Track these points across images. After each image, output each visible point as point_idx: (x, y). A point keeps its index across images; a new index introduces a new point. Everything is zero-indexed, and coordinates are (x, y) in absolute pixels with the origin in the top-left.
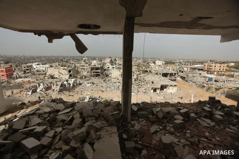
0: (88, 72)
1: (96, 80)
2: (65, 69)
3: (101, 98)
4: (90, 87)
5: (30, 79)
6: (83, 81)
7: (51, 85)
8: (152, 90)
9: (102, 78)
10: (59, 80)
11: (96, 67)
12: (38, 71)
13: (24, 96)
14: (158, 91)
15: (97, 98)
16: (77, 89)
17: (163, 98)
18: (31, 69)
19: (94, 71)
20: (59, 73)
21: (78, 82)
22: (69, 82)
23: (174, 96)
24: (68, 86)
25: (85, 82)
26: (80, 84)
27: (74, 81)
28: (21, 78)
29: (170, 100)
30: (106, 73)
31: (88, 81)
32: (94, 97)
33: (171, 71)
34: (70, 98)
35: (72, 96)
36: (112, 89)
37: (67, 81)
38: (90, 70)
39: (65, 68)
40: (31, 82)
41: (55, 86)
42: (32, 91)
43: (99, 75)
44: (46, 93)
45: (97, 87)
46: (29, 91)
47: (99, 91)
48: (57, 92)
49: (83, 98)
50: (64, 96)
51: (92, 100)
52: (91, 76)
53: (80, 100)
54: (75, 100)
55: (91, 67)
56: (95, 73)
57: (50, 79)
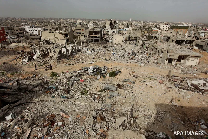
0: (85, 37)
1: (95, 46)
2: (61, 33)
3: (106, 68)
4: (91, 54)
5: (24, 44)
6: (81, 46)
7: (48, 52)
8: (166, 60)
9: (102, 44)
10: (56, 46)
11: (94, 31)
12: (31, 35)
13: (20, 64)
14: (174, 63)
15: (102, 68)
16: (76, 57)
17: (180, 72)
18: (24, 32)
19: (93, 36)
20: (55, 37)
21: (77, 49)
22: (67, 48)
23: (195, 69)
24: (66, 52)
25: (84, 48)
26: (79, 51)
27: (72, 48)
28: (14, 42)
29: (191, 75)
30: (105, 38)
31: (87, 48)
32: (98, 67)
33: (186, 38)
34: (70, 68)
35: (73, 64)
36: (117, 58)
37: (65, 47)
38: (88, 34)
39: (61, 31)
40: (26, 47)
41: (53, 53)
42: (28, 58)
43: (98, 40)
44: (43, 61)
45: (98, 54)
46: (25, 58)
47: (101, 59)
48: (56, 59)
49: (85, 68)
50: (64, 65)
51: (96, 71)
52: (89, 41)
53: (83, 70)
54: (77, 70)
55: (89, 31)
56: (93, 38)
57: (46, 45)
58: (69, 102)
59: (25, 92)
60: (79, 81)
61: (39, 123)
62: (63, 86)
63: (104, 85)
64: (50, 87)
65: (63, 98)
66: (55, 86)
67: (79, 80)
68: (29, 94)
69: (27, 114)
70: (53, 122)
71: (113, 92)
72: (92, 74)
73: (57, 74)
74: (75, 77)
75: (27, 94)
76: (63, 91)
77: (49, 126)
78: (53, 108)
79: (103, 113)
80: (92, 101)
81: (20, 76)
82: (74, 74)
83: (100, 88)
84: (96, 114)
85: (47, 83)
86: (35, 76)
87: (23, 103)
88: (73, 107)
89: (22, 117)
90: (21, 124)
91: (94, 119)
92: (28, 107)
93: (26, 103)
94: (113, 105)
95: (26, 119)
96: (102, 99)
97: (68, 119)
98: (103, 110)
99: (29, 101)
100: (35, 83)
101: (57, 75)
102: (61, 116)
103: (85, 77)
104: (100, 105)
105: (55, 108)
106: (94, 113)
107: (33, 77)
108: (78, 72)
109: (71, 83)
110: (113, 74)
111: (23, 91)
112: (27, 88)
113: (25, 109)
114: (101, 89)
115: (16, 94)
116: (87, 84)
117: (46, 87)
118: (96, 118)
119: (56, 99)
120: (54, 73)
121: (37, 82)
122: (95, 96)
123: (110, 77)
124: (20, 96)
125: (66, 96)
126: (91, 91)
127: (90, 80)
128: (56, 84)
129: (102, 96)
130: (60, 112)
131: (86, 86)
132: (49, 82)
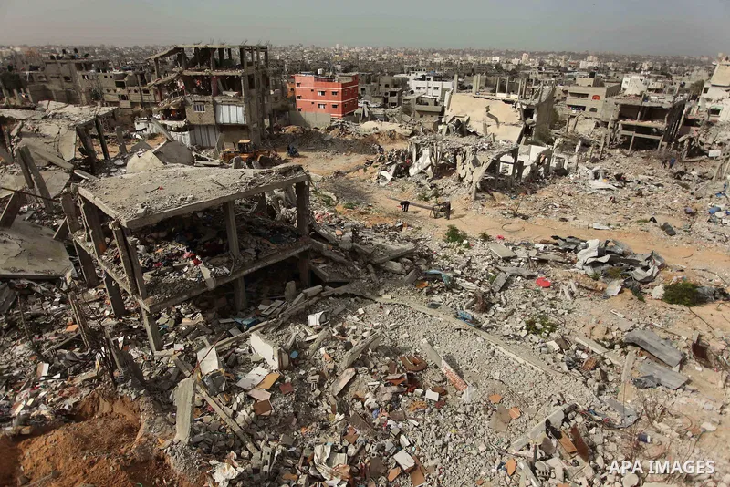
0: (597, 125)
1: (633, 165)
2: (511, 102)
3: (659, 263)
4: (604, 192)
5: (395, 126)
6: (574, 159)
7: (455, 160)
9: (668, 161)
10: (486, 146)
11: (647, 104)
12: (419, 101)
13: (372, 182)
15: (638, 258)
16: (545, 193)
18: (401, 92)
19: (634, 124)
20: (490, 115)
21: (554, 164)
22: (519, 158)
24: (514, 171)
25: (582, 168)
26: (561, 172)
27: (539, 158)
28: (373, 118)
30: (691, 139)
31: (597, 167)
32: (620, 250)
34: (512, 227)
35: (525, 218)
36: (725, 230)
37: (514, 153)
38: (612, 116)
39: (513, 97)
40: (397, 136)
41: (469, 165)
42: (397, 168)
43: (652, 145)
44: (435, 186)
45: (639, 199)
46: (388, 168)
47: (646, 221)
48: (473, 188)
49: (568, 240)
50: (494, 211)
51: (610, 262)
52: (612, 143)
53: (557, 244)
54: (536, 242)
55: (623, 102)
56: (634, 134)
57: (456, 137)
58: (478, 339)
59: (364, 266)
60: (533, 283)
61: (375, 367)
62: (473, 281)
63: (626, 326)
64: (433, 271)
65: (465, 319)
66: (450, 274)
67: (531, 277)
68: (373, 275)
69: (354, 327)
70: (412, 382)
71: (662, 367)
72: (590, 271)
73: (465, 238)
74: (522, 263)
75: (368, 272)
76: (470, 297)
77: (399, 386)
78: (425, 341)
79: (593, 431)
80: (559, 367)
81: (365, 217)
82: (522, 253)
83: (607, 332)
84: (564, 420)
85: (429, 257)
86: (402, 226)
87: (353, 296)
88: (487, 362)
89: (342, 332)
90: (335, 349)
91: (547, 433)
92: (361, 311)
93: (361, 297)
94: (645, 418)
95: (348, 339)
96: (604, 375)
97: (459, 393)
98: (596, 418)
99: (368, 294)
100: (395, 246)
101: (465, 242)
102: (442, 375)
103: (559, 273)
104: (588, 393)
105: (429, 343)
106: (556, 414)
107: (394, 229)
108: (537, 249)
109: (501, 280)
110: (685, 294)
111: (362, 261)
112: (371, 256)
113: (354, 313)
114: (609, 337)
115: (343, 264)
116: (561, 301)
117: (423, 267)
118: (558, 435)
119: (441, 315)
120: (457, 230)
121: (402, 246)
122: (579, 352)
123: (664, 304)
124: (351, 272)
125: (473, 317)
126: (567, 332)
127: (574, 289)
128: (452, 269)
129: (605, 363)
130: (443, 361)
131: (552, 305)
132: (435, 256)
